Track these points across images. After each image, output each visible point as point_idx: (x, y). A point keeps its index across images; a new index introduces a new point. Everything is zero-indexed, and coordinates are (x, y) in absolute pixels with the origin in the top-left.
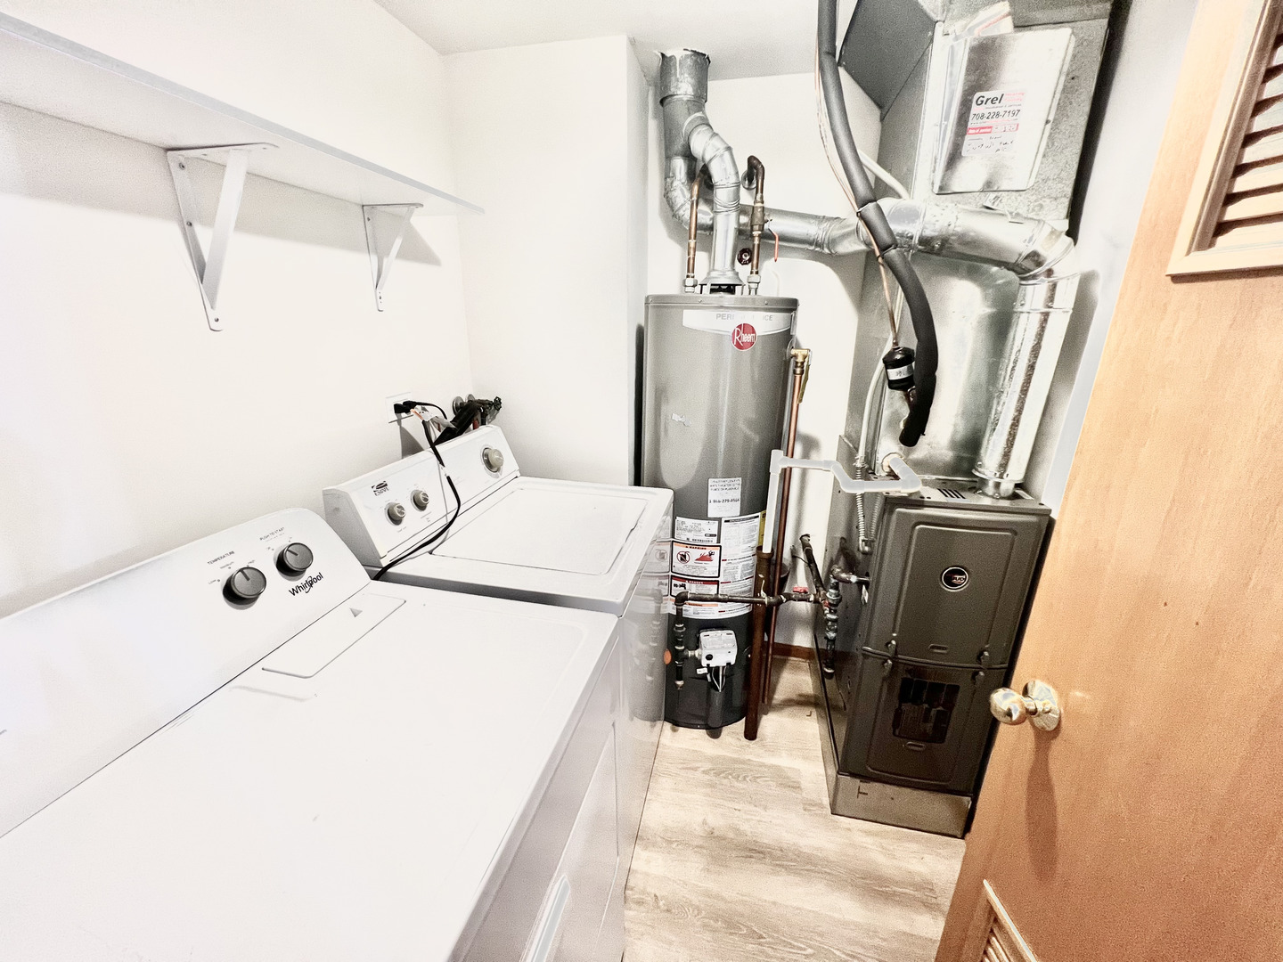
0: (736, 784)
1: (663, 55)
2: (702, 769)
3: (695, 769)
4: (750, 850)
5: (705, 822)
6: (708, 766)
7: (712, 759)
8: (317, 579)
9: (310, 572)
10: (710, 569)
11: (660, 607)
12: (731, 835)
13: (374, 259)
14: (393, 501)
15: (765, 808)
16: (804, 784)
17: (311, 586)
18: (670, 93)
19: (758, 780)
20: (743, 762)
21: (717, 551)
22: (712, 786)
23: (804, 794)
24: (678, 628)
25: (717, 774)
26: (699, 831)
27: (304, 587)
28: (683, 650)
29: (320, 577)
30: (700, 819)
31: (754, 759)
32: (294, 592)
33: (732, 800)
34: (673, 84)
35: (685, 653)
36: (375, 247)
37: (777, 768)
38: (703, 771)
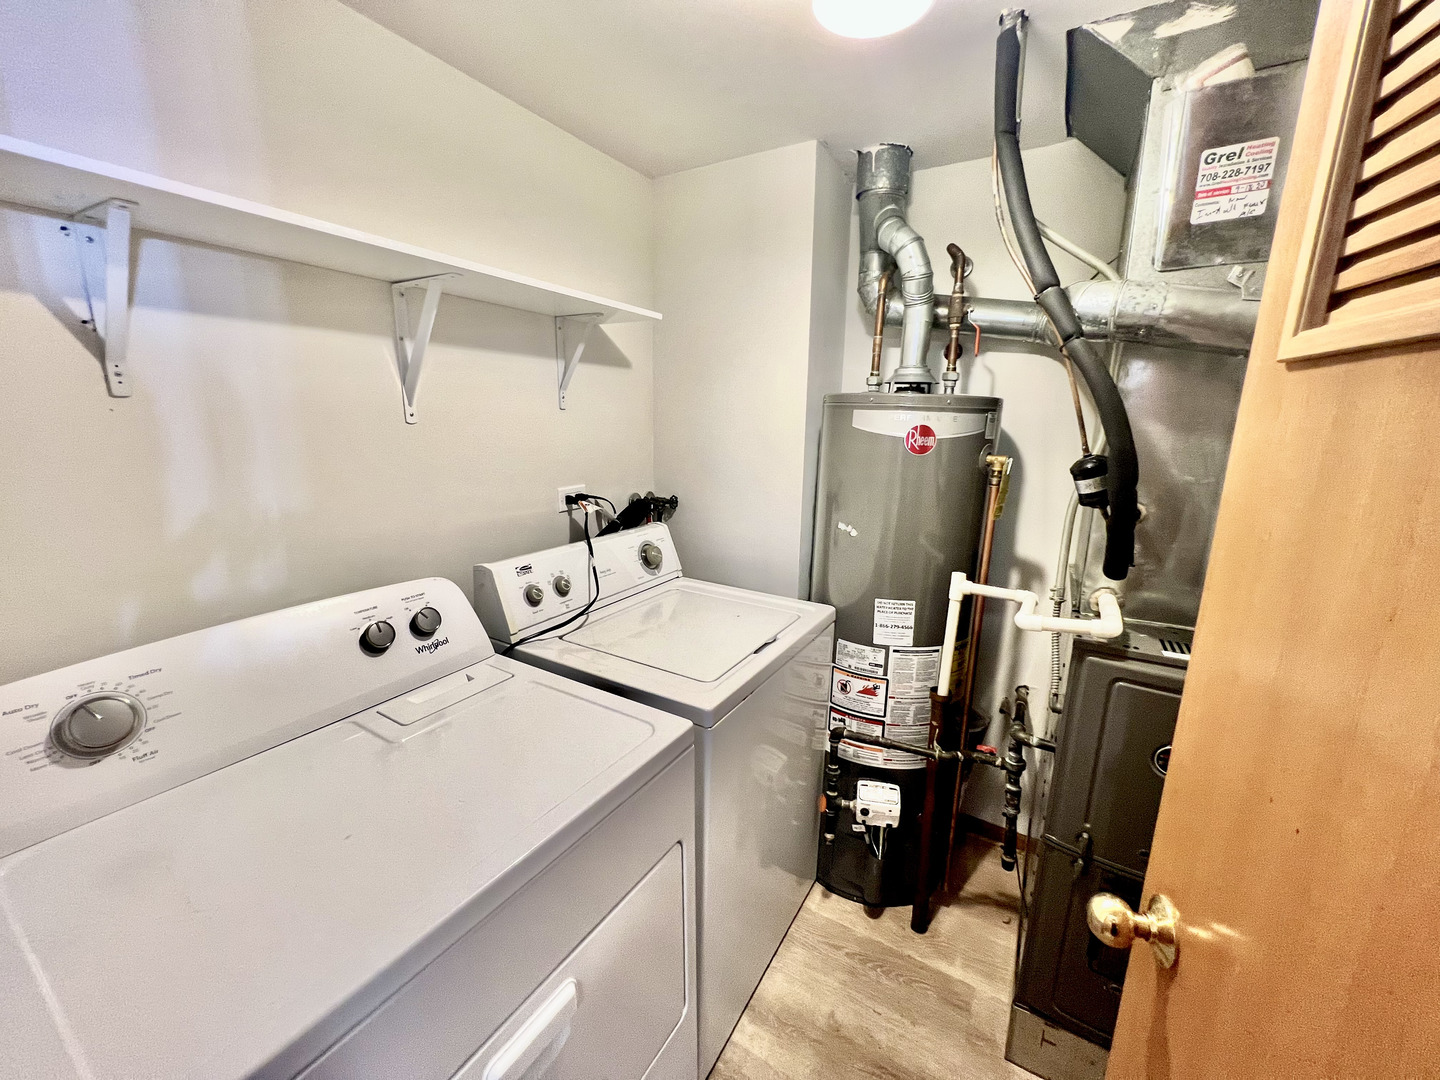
0: (884, 980)
1: (859, 152)
2: (847, 950)
3: (838, 948)
4: (881, 1068)
5: (832, 1015)
6: (854, 948)
7: (860, 941)
8: (443, 643)
9: (438, 636)
10: (875, 706)
11: (811, 741)
12: (860, 1041)
13: (562, 364)
14: (534, 583)
15: (914, 1023)
16: (975, 1006)
17: (436, 648)
18: (865, 188)
19: (915, 985)
20: (901, 957)
21: (883, 686)
22: (852, 972)
23: (972, 1021)
24: (831, 770)
25: (864, 962)
26: (822, 1022)
27: (429, 648)
28: (835, 797)
29: (446, 642)
30: (826, 1009)
31: (918, 958)
32: (419, 650)
33: (872, 998)
34: (869, 179)
35: (837, 801)
36: (562, 352)
37: (947, 979)
38: (847, 954)
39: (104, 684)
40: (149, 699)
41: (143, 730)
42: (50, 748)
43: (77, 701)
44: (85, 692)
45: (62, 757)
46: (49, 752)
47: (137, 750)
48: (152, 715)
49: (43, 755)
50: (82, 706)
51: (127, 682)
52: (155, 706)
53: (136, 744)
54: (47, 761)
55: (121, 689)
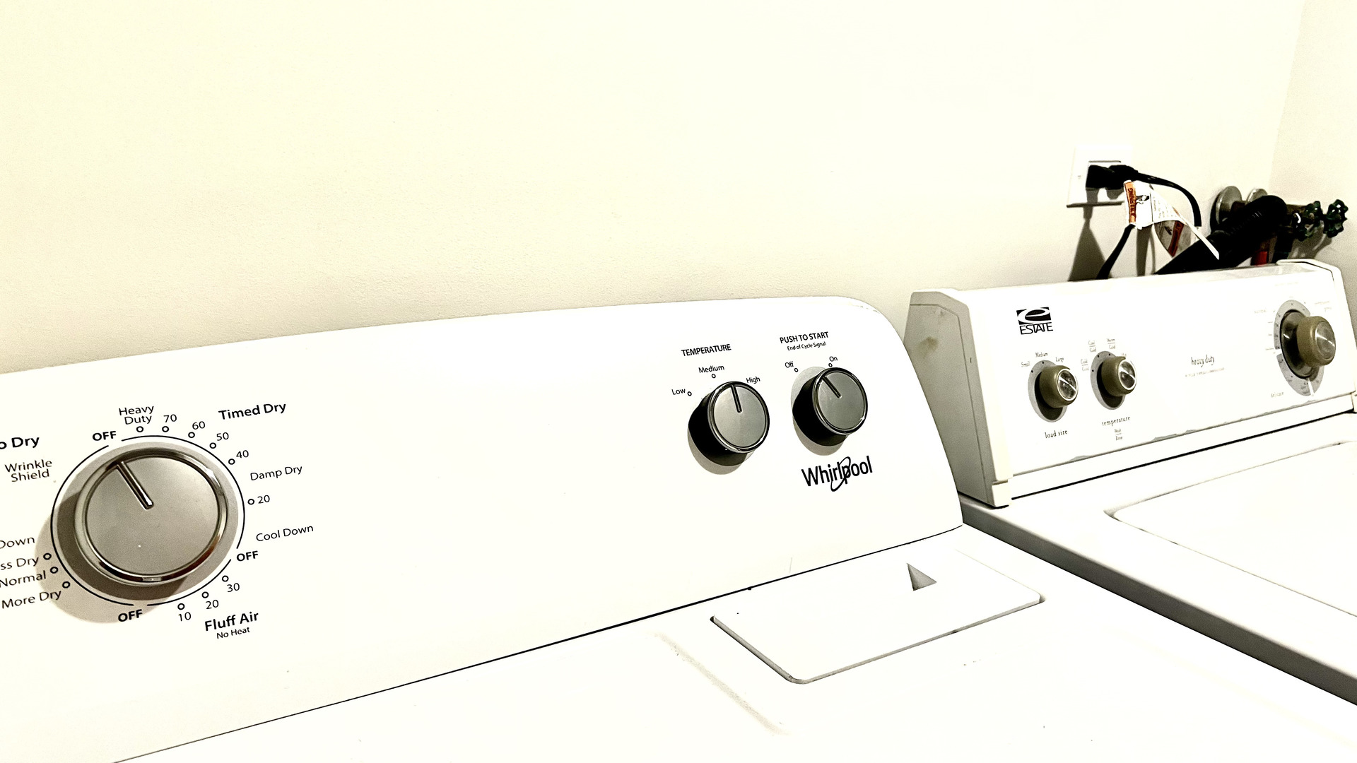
8: (859, 469)
9: (852, 448)
14: (1053, 359)
17: (845, 479)
27: (831, 476)
29: (866, 467)
32: (811, 477)
39: (173, 418)
40: (256, 476)
41: (232, 553)
42: (47, 557)
43: (116, 446)
44: (131, 430)
45: (66, 585)
46: (46, 565)
47: (214, 604)
48: (257, 520)
49: (31, 570)
50: (118, 464)
51: (216, 425)
52: (265, 499)
53: (217, 589)
54: (35, 588)
55: (203, 438)
